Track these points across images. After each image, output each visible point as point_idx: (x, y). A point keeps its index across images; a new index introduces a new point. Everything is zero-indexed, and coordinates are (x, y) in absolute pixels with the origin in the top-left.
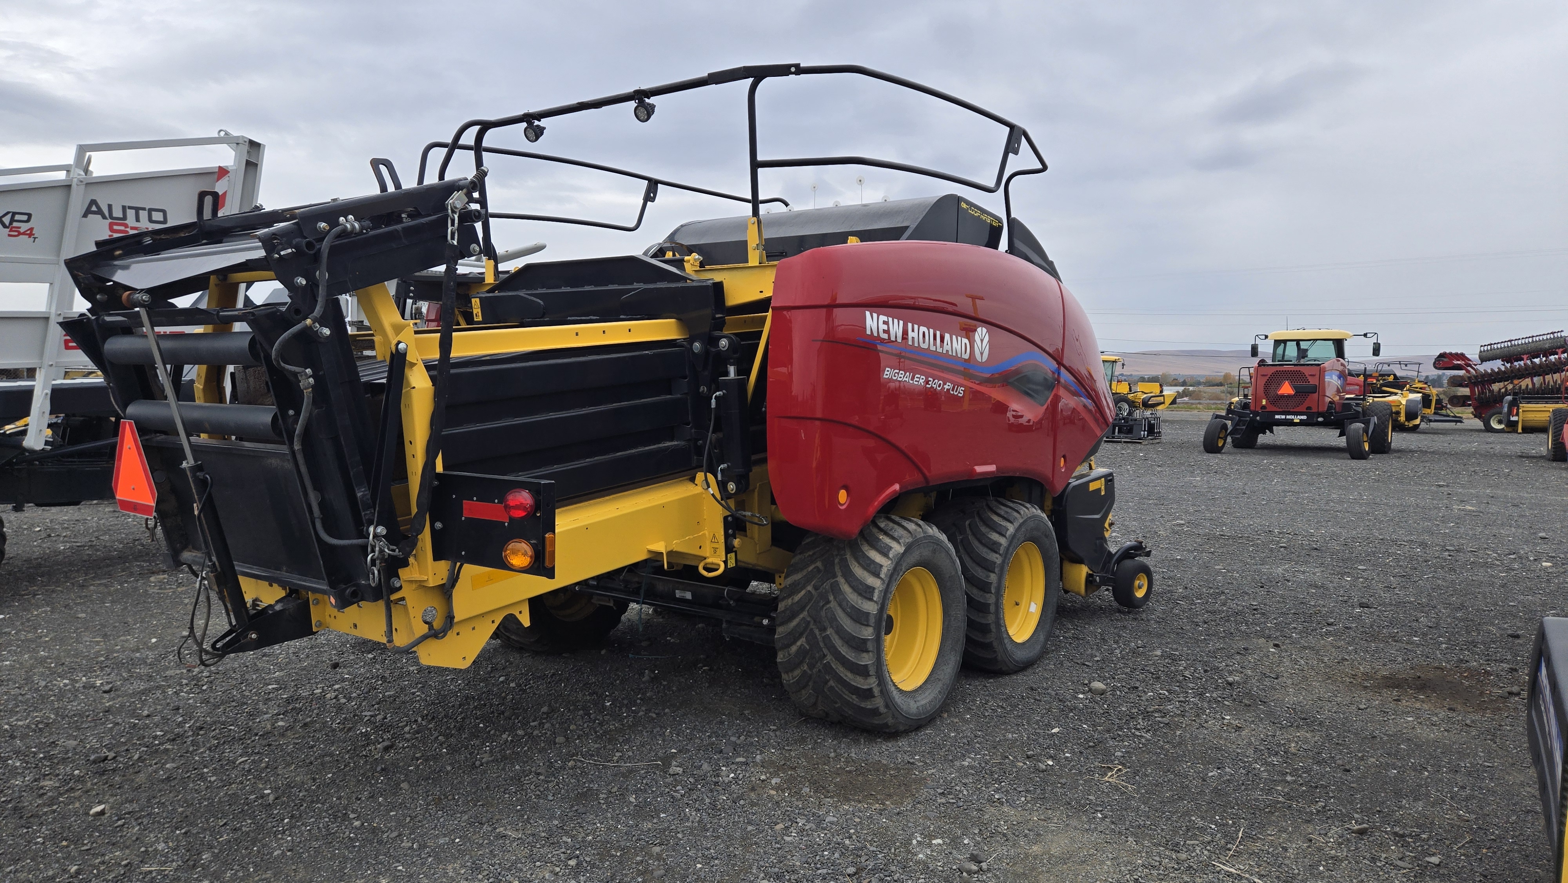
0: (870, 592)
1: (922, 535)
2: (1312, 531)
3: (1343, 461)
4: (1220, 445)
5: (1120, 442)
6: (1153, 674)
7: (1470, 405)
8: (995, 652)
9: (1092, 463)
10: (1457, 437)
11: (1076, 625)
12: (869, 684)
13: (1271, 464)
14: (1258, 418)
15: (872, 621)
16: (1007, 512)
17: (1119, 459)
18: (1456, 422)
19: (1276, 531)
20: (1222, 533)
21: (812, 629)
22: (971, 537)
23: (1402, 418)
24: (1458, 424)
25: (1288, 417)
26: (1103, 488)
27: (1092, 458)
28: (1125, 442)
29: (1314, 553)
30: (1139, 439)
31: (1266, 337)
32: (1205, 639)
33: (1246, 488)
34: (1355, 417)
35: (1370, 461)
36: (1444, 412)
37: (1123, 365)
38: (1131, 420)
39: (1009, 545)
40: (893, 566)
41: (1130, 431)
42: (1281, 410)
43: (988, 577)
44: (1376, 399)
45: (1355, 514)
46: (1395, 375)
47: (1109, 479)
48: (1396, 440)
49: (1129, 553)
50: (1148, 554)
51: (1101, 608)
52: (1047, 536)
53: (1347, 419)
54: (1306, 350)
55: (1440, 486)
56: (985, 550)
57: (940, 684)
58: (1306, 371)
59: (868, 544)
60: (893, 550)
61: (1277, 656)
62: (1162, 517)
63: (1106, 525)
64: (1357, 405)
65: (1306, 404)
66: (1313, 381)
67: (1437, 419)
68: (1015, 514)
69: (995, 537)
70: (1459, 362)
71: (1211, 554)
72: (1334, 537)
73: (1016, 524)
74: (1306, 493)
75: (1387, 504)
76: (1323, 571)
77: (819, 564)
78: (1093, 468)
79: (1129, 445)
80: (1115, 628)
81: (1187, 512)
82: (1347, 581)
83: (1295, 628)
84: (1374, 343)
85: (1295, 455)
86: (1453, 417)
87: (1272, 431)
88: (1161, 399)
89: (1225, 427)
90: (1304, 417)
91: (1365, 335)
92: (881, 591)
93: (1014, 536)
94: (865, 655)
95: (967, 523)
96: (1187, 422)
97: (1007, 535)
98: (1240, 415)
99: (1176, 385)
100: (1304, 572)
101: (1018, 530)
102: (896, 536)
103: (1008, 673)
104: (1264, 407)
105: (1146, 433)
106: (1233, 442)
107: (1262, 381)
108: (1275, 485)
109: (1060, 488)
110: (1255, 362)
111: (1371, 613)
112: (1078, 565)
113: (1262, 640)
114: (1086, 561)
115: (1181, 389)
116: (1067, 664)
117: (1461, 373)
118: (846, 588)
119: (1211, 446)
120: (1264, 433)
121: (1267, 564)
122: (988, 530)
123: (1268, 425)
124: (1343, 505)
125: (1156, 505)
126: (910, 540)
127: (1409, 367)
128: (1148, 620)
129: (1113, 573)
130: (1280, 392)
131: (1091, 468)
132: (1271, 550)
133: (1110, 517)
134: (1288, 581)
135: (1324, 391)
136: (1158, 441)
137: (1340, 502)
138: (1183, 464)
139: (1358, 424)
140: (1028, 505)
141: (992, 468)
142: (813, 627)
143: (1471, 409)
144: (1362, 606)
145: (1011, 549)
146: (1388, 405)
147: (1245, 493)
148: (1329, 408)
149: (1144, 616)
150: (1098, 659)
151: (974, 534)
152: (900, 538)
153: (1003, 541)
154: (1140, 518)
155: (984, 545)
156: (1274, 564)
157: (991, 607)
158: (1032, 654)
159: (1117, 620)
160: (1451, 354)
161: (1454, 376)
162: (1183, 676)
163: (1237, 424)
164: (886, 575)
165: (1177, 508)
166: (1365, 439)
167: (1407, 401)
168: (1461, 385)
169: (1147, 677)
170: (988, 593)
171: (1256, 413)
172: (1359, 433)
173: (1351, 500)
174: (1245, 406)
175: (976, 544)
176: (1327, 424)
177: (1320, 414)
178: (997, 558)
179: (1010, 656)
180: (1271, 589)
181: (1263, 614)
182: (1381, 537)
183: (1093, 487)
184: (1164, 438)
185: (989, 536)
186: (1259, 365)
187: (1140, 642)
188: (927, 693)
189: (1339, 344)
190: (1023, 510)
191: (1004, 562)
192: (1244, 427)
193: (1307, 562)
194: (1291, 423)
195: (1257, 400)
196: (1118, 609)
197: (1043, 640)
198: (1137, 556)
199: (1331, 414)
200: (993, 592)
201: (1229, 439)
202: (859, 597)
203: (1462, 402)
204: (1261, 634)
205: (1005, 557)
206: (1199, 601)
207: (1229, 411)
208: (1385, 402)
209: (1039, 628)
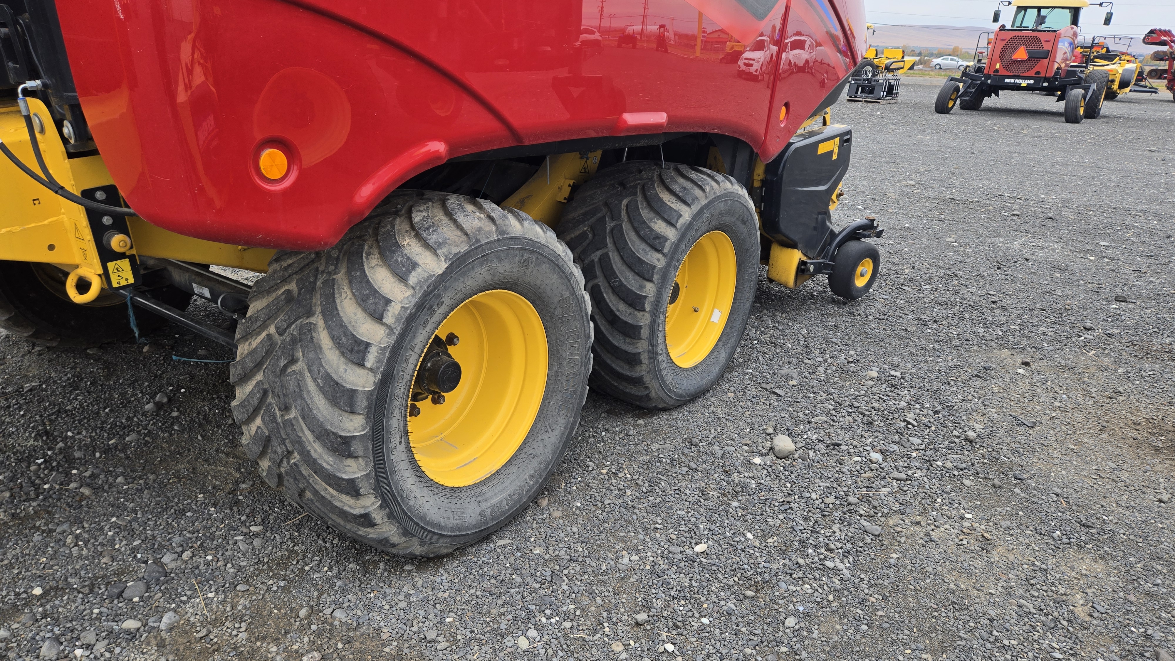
0: (358, 352)
1: (494, 237)
2: (1043, 196)
3: (1058, 124)
4: (950, 106)
5: (861, 101)
6: (864, 415)
7: (1165, 78)
8: (647, 388)
9: (828, 117)
10: (1150, 107)
11: (778, 322)
12: (364, 507)
13: (995, 125)
14: (989, 81)
15: (362, 403)
16: (685, 189)
17: (858, 117)
18: (1152, 92)
19: (1006, 195)
20: (952, 197)
21: (270, 404)
22: (626, 226)
23: (1115, 86)
24: (1153, 94)
25: (1017, 81)
26: (836, 150)
27: (828, 110)
28: (866, 101)
29: (1050, 223)
30: (879, 99)
31: (1010, 3)
32: (934, 348)
33: (974, 147)
34: (1077, 83)
35: (1083, 125)
36: (1143, 83)
37: (874, 31)
38: (874, 81)
39: (680, 240)
40: (414, 300)
41: (871, 91)
42: (1012, 74)
43: (642, 287)
44: (1096, 68)
45: (1081, 178)
46: (1107, 48)
47: (845, 139)
48: (1106, 107)
49: (855, 234)
50: (879, 235)
51: (812, 296)
52: (744, 222)
53: (1070, 85)
54: (1045, 17)
55: (1152, 151)
56: (643, 246)
57: (535, 463)
58: (1041, 36)
59: (380, 254)
60: (419, 270)
61: (1027, 381)
62: (893, 176)
63: (834, 197)
64: (1082, 72)
65: (1035, 70)
66: (1047, 47)
67: (1136, 89)
68: (697, 192)
69: (660, 226)
70: (1165, 38)
71: (941, 223)
72: (1066, 203)
73: (695, 208)
74: (1030, 154)
75: (1108, 168)
76: (1063, 248)
77: (293, 286)
78: (827, 124)
79: (869, 104)
80: (825, 327)
81: (917, 172)
82: (1091, 261)
83: (1044, 333)
84: (1108, 13)
85: (1015, 117)
86: (1150, 88)
87: (997, 95)
88: (901, 64)
89: (957, 89)
90: (1031, 82)
91: (1101, 4)
92: (384, 349)
93: (689, 226)
94: (349, 461)
95: (625, 202)
96: (920, 86)
97: (678, 225)
98: (973, 78)
99: (913, 56)
100: (1042, 248)
101: (697, 216)
102: (431, 242)
103: (665, 410)
104: (997, 71)
105: (885, 93)
106: (960, 104)
107: (1000, 45)
108: (1000, 145)
109: (774, 151)
110: (996, 26)
111: (1131, 310)
112: (790, 250)
113: (1006, 353)
114: (800, 246)
115: (917, 59)
116: (752, 391)
117: (1165, 48)
118: (324, 338)
119: (942, 108)
120: (990, 96)
121: (1001, 236)
122: (652, 215)
123: (994, 89)
124: (1068, 168)
125: (887, 163)
126: (464, 248)
127: (1122, 41)
128: (866, 316)
129: (833, 258)
130: (1014, 57)
131: (825, 123)
132: (1004, 219)
133: (840, 186)
134: (1027, 260)
135: (1055, 57)
136: (894, 101)
137: (1066, 165)
138: (915, 123)
139: (1079, 90)
140: (720, 177)
141: (660, 118)
142: (273, 401)
143: (1165, 82)
144: (1118, 299)
145: (683, 246)
146: (1107, 73)
147: (973, 153)
148: (1056, 73)
149: (862, 309)
150: (793, 382)
151: (630, 221)
152: (440, 245)
153: (671, 234)
154: (871, 177)
155: (643, 239)
156: (1008, 236)
157: (642, 331)
158: (705, 381)
159: (828, 314)
160: (1160, 31)
161: (1158, 51)
162: (905, 421)
163: (969, 87)
164: (398, 320)
165: (908, 168)
166: (1082, 104)
167: (1124, 70)
168: (1162, 59)
169: (854, 422)
170: (640, 310)
171: (988, 77)
172: (1078, 98)
173: (1075, 164)
174: (979, 70)
175: (631, 236)
176: (1050, 91)
177: (1046, 79)
178: (658, 260)
179: (669, 390)
180: (1009, 272)
181: (1003, 308)
182: (1113, 206)
183: (823, 149)
184: (900, 99)
185: (652, 225)
186: (1000, 30)
187: (852, 352)
188: (507, 483)
189: (1075, 12)
190: (710, 185)
191: (668, 265)
192: (974, 90)
193: (1044, 235)
194: (1017, 88)
195: (991, 64)
196: (833, 298)
197: (724, 359)
198: (865, 236)
199: (1056, 79)
200: (647, 309)
201: (958, 102)
202: (342, 359)
203: (1159, 75)
204: (1003, 342)
205: (672, 258)
206: (927, 287)
207: (965, 74)
208: (1103, 71)
209: (721, 344)
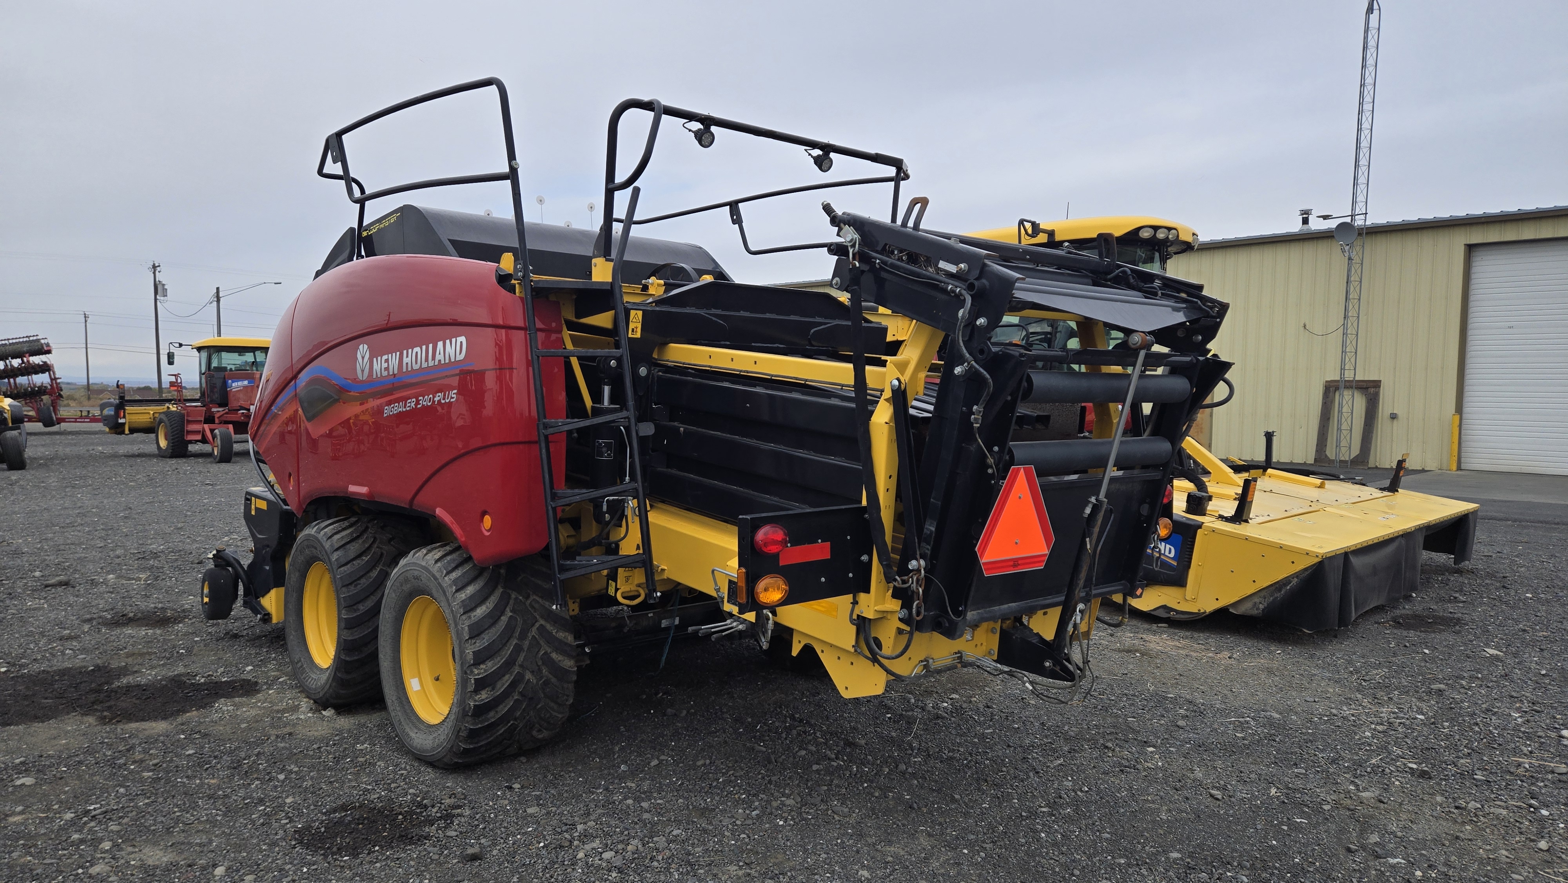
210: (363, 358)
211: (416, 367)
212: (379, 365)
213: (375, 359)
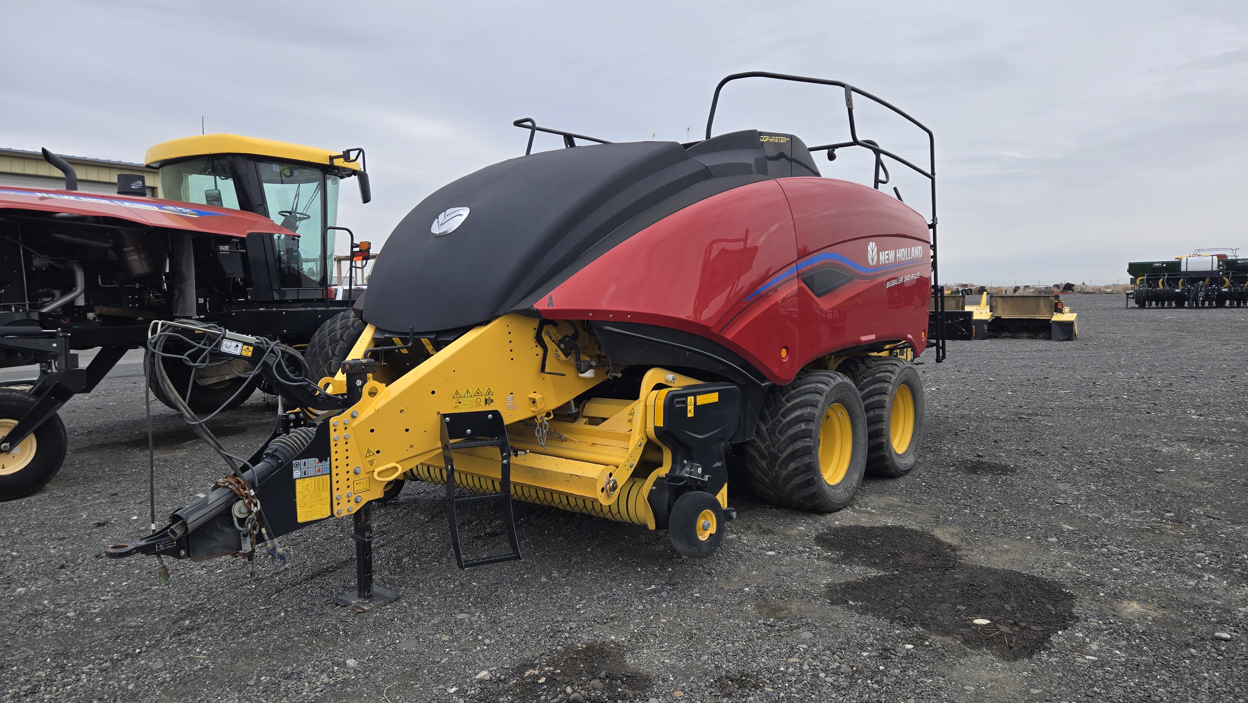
210: (873, 251)
211: (903, 259)
212: (883, 257)
213: (881, 253)
